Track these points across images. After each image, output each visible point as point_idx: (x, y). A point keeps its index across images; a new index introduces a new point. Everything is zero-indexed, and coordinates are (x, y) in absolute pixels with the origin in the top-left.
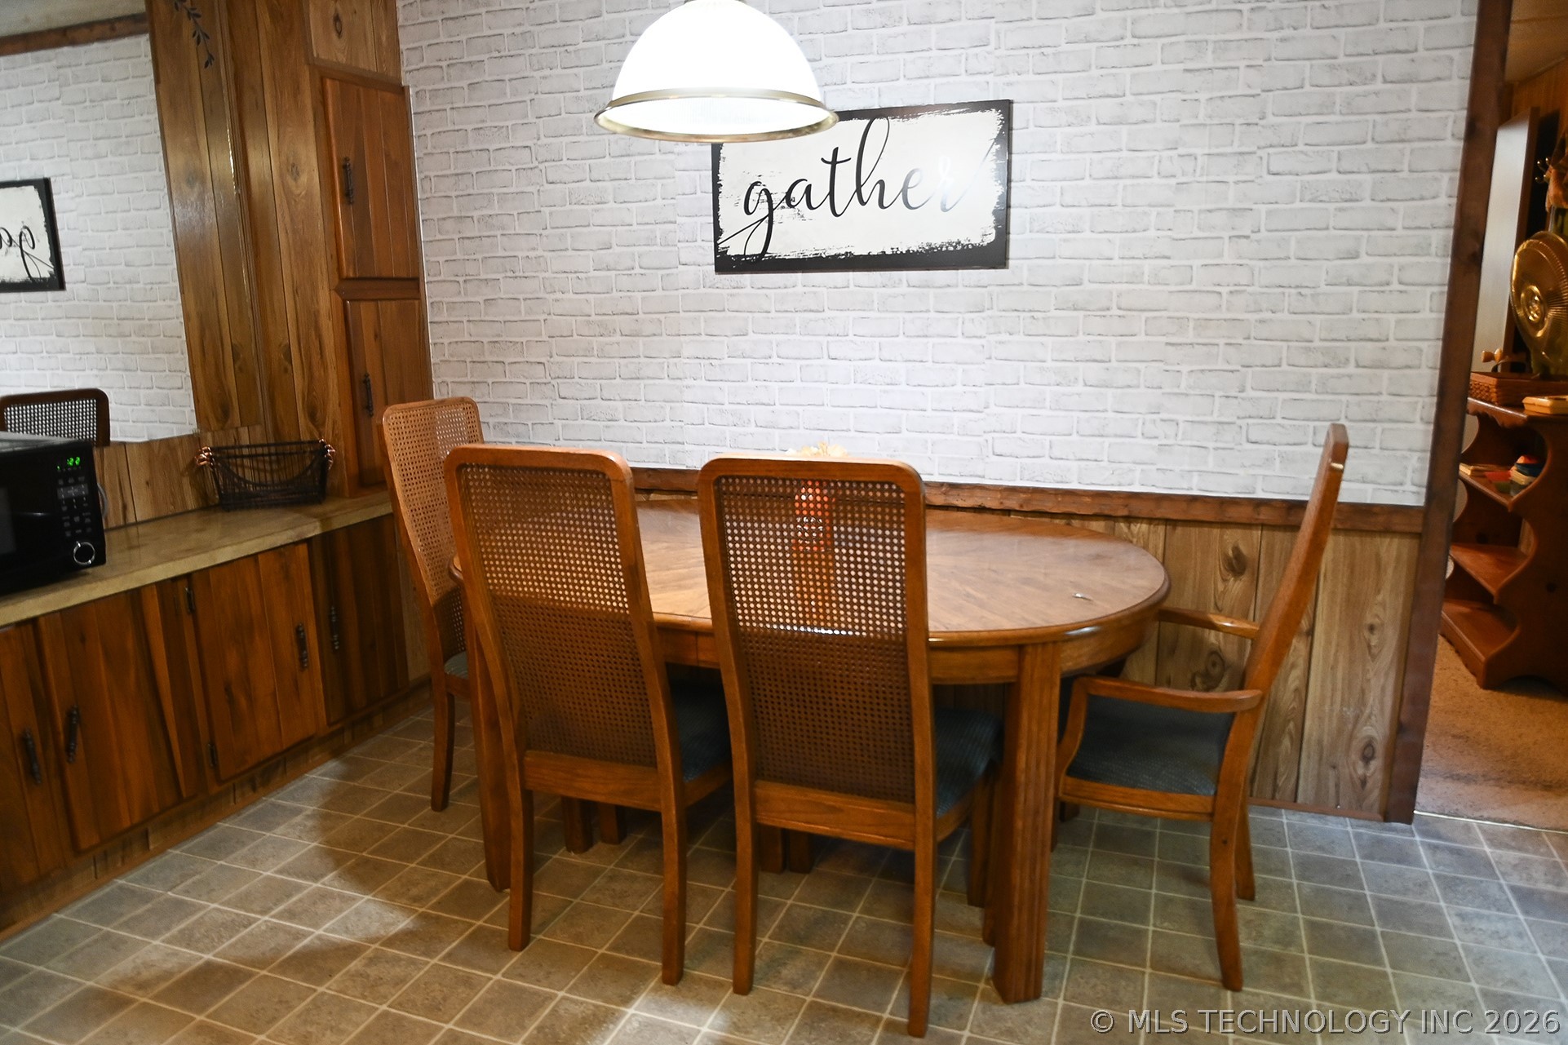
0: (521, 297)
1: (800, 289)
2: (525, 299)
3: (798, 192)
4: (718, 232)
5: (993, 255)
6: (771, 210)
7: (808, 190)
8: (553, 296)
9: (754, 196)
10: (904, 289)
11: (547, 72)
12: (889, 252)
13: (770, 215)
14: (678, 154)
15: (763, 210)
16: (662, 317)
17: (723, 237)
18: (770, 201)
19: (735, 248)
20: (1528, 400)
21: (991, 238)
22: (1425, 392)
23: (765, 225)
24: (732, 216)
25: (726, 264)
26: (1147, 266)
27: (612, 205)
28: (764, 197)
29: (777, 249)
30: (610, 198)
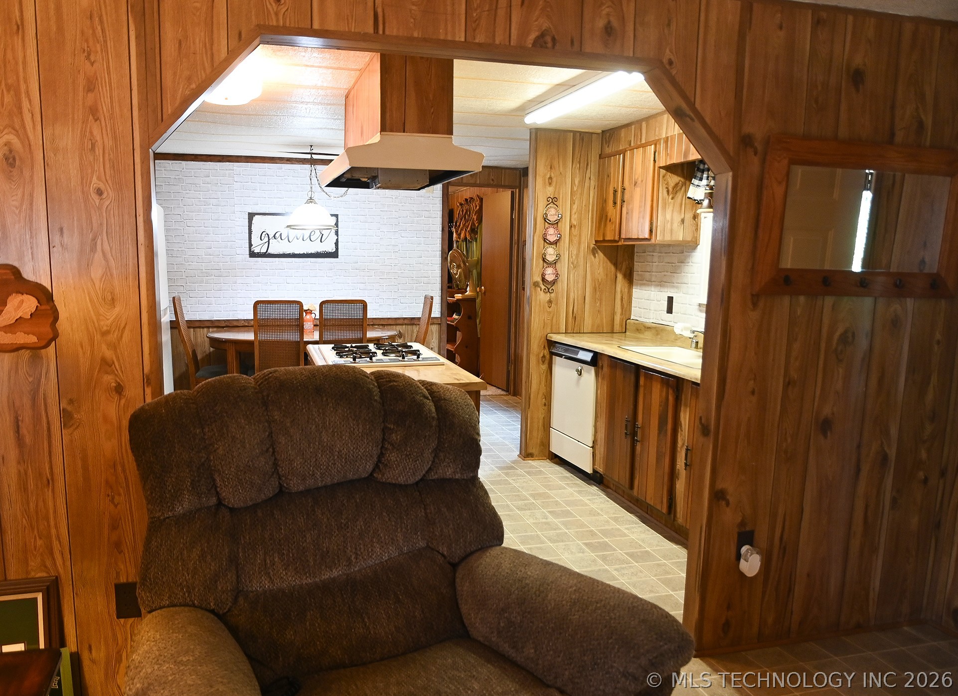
0: (175, 263)
1: (277, 263)
2: (176, 264)
3: (277, 235)
4: (250, 245)
5: (334, 255)
6: (269, 239)
7: (281, 235)
8: (188, 263)
9: (263, 235)
10: (309, 263)
11: (188, 192)
12: (305, 253)
13: (269, 241)
14: (237, 221)
15: (266, 239)
16: (230, 271)
17: (253, 247)
18: (269, 237)
19: (257, 250)
20: (456, 295)
21: (334, 250)
22: (438, 289)
23: (267, 244)
24: (255, 240)
25: (253, 255)
26: (374, 259)
27: (212, 235)
28: (267, 235)
29: (270, 251)
30: (212, 233)
